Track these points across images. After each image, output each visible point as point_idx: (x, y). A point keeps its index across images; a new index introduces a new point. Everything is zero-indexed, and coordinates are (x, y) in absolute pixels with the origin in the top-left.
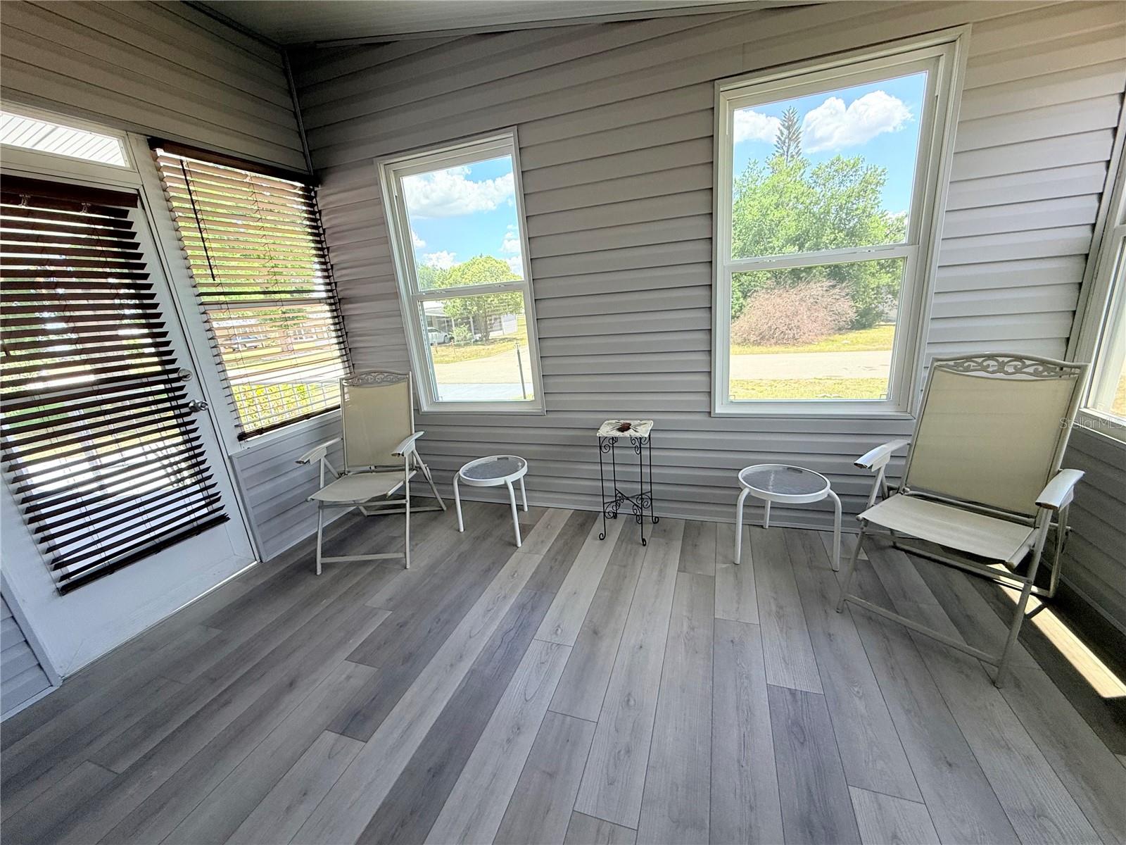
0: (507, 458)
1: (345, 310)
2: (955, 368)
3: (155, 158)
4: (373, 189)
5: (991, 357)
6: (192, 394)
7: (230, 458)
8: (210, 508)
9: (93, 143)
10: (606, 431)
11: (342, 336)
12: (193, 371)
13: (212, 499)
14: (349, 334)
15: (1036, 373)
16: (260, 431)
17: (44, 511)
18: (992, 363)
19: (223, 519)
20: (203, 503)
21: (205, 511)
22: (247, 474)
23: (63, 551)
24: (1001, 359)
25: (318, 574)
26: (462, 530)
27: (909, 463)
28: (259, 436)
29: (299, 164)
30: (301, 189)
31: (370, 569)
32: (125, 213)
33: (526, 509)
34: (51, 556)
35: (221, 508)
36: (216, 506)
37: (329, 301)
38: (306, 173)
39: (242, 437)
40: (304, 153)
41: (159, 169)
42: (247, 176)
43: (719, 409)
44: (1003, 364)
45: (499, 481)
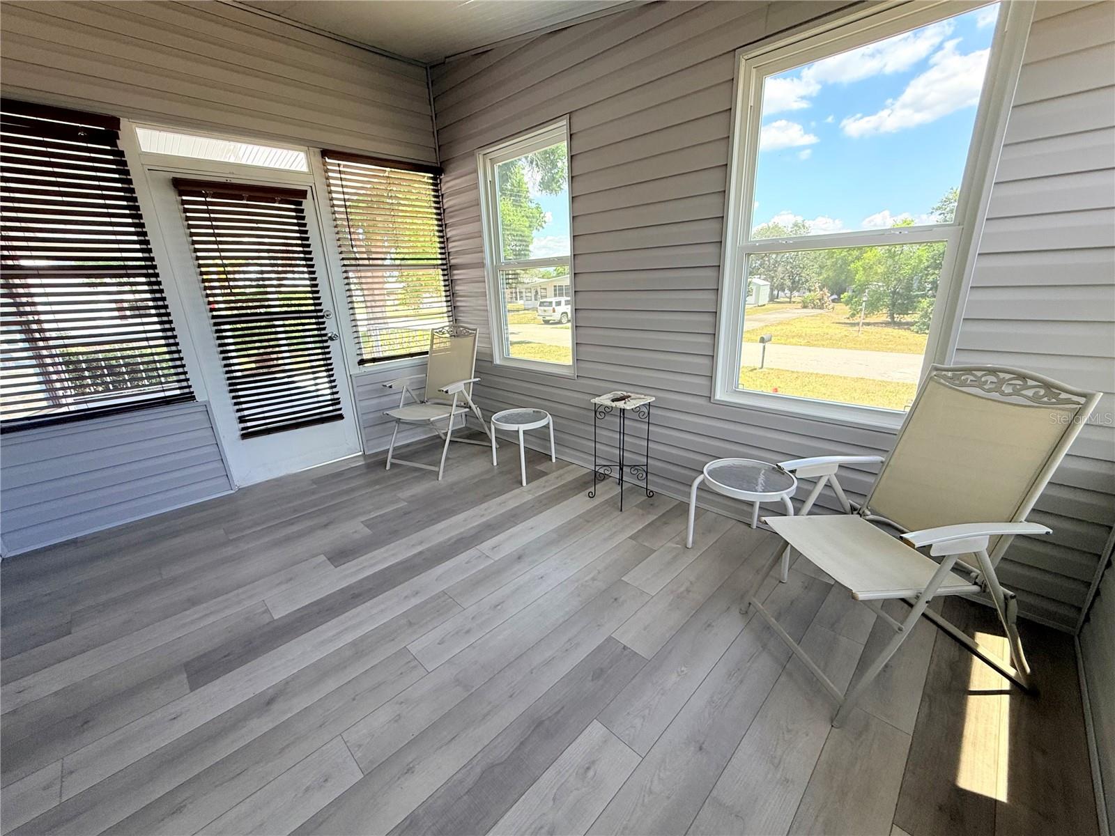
0: (540, 412)
1: (454, 275)
2: (952, 381)
3: (325, 164)
4: (473, 176)
5: (993, 371)
6: (330, 329)
7: (351, 376)
8: (334, 407)
9: (288, 157)
10: (605, 400)
11: (450, 296)
12: (332, 311)
13: (336, 402)
14: (455, 295)
15: (1035, 398)
16: (374, 360)
17: (239, 387)
18: (992, 378)
19: (341, 417)
20: (330, 402)
21: (331, 408)
22: (360, 390)
23: (246, 413)
24: (1002, 375)
25: (387, 469)
26: (495, 464)
27: (877, 482)
28: (372, 364)
29: (429, 158)
30: (431, 178)
31: (416, 474)
32: (300, 204)
33: (554, 460)
34: (240, 414)
35: (340, 409)
36: (338, 407)
37: (443, 267)
38: (434, 165)
39: (362, 362)
40: (435, 149)
41: (327, 171)
42: (385, 171)
43: (720, 395)
44: (1002, 382)
45: (514, 427)
